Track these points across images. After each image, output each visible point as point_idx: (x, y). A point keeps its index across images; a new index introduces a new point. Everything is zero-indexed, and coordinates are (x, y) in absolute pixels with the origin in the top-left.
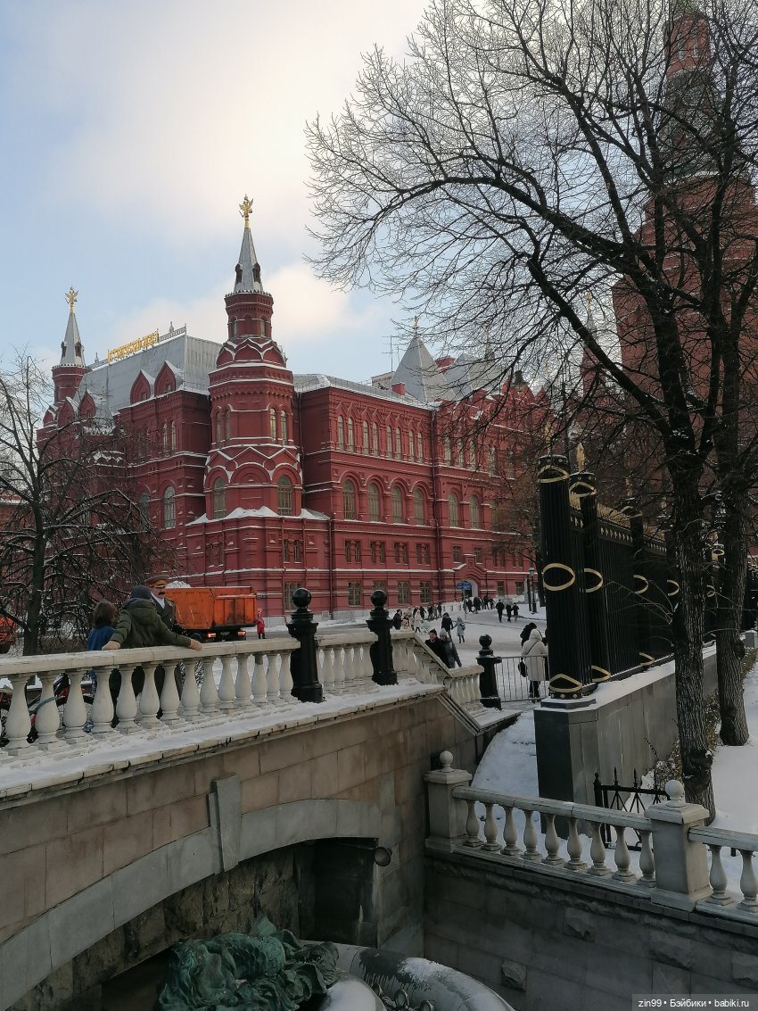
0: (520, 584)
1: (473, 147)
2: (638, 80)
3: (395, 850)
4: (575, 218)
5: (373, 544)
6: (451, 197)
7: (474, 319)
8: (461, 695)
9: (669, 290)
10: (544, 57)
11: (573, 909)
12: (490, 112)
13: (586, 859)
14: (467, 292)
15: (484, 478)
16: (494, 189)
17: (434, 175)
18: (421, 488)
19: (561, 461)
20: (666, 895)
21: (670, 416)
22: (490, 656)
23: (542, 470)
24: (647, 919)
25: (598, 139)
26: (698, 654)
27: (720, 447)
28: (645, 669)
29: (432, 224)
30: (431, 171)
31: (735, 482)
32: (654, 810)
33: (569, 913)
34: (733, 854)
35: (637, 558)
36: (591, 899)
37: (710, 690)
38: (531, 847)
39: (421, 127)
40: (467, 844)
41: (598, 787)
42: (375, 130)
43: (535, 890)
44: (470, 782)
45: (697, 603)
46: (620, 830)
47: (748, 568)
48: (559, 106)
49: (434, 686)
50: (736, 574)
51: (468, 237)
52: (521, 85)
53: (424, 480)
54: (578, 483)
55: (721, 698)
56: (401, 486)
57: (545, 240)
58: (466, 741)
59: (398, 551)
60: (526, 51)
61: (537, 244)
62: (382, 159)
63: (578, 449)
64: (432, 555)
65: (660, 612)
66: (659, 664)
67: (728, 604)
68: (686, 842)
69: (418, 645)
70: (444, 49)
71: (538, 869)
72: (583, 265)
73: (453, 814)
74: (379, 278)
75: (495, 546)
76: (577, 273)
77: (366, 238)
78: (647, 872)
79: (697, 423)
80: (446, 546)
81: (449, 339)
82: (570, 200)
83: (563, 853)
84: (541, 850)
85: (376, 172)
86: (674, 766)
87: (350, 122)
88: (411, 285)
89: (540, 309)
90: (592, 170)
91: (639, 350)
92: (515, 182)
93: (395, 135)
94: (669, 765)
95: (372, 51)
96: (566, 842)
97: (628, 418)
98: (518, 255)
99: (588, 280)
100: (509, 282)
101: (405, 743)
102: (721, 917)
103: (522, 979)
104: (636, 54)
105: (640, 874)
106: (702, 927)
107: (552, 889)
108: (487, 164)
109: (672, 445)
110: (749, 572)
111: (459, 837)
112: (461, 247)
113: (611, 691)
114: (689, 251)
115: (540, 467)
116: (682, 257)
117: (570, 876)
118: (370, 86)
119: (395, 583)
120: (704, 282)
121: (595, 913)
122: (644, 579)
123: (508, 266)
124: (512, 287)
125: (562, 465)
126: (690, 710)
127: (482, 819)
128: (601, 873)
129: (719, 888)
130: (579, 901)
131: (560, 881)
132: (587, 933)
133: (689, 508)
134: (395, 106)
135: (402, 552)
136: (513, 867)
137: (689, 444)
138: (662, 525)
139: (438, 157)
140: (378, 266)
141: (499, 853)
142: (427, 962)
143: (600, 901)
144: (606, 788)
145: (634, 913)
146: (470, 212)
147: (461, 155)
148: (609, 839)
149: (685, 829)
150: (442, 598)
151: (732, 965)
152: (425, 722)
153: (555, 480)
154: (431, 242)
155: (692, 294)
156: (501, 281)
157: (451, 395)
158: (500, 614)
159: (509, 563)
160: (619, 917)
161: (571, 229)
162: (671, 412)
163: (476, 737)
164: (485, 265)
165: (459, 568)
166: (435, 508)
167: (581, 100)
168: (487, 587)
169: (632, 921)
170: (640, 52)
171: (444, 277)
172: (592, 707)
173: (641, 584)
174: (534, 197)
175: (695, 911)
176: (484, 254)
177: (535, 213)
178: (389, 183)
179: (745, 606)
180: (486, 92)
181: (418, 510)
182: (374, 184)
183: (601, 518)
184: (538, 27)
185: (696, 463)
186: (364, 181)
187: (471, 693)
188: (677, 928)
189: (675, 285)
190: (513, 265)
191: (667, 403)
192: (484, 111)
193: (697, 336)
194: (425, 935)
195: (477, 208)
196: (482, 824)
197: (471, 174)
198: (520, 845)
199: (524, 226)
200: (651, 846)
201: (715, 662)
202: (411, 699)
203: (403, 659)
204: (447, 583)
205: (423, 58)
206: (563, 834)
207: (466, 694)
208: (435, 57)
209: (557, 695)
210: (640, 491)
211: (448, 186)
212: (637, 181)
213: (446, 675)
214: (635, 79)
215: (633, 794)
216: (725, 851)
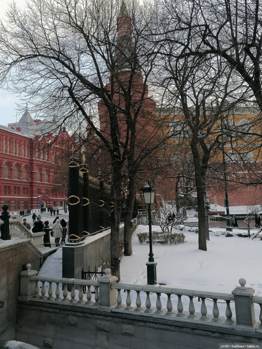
0: (62, 203)
1: (50, 45)
2: (107, 34)
3: (5, 302)
4: (85, 77)
5: (6, 187)
6: (40, 61)
7: (48, 107)
8: (36, 242)
9: (115, 106)
10: (76, 19)
11: (71, 316)
12: (56, 34)
13: (77, 298)
14: (46, 97)
15: (50, 165)
16: (57, 61)
17: (34, 52)
18: (26, 167)
19: (77, 160)
20: (103, 307)
21: (113, 147)
22: (48, 228)
23: (70, 163)
24: (96, 316)
25: (94, 51)
26: (118, 227)
27: (129, 159)
28: (102, 232)
29: (33, 70)
30: (33, 51)
31: (132, 170)
32: (101, 279)
33: (70, 318)
34: (125, 292)
35: (101, 194)
36: (77, 312)
37: (121, 238)
38: (58, 296)
39: (30, 34)
40: (34, 297)
41: (83, 273)
42: (12, 31)
43: (58, 311)
44: (37, 274)
45: (119, 209)
46: (89, 287)
47: (135, 198)
48: (81, 37)
49: (25, 240)
50: (131, 200)
51: (46, 77)
52: (68, 27)
53: (28, 164)
54: (82, 168)
55: (125, 240)
56: (18, 166)
57: (75, 82)
58: (37, 259)
59: (16, 190)
60: (70, 16)
61: (71, 84)
62: (14, 43)
63: (83, 156)
64: (29, 192)
65: (107, 212)
66: (106, 230)
67: (128, 210)
68: (110, 289)
69: (20, 225)
70: (40, 8)
71: (60, 303)
72: (88, 93)
73: (30, 287)
74: (11, 86)
75: (53, 189)
76: (85, 96)
77: (6, 71)
78: (97, 300)
79: (122, 150)
80: (35, 189)
81: (38, 113)
82: (84, 70)
83: (69, 297)
84: (61, 296)
85: (11, 47)
86: (108, 264)
87: (2, 27)
88: (24, 91)
89: (72, 107)
90: (91, 61)
91: (105, 125)
92: (64, 61)
93: (20, 35)
94: (107, 264)
95: (12, 2)
96: (71, 292)
97: (100, 147)
98: (65, 87)
99: (89, 99)
100: (61, 95)
101: (12, 262)
102: (119, 313)
103: (51, 343)
104: (107, 25)
105: (94, 301)
106: (113, 317)
107: (64, 310)
108: (55, 52)
109: (114, 157)
110: (136, 200)
111: (31, 295)
112: (44, 80)
113: (90, 239)
114: (122, 94)
115: (69, 162)
116: (120, 96)
117: (71, 305)
118: (10, 15)
119: (14, 202)
120: (126, 105)
121: (79, 316)
122: (103, 201)
123: (61, 89)
124: (62, 97)
125: (77, 161)
126: (114, 245)
127: (41, 287)
128: (82, 302)
129: (119, 303)
130: (73, 313)
131: (67, 307)
132: (75, 324)
133: (118, 178)
134: (20, 24)
135: (17, 190)
136: (50, 303)
137: (119, 157)
138: (109, 184)
139: (36, 46)
140: (11, 82)
141: (46, 299)
142: (15, 341)
143: (80, 312)
144: (86, 273)
145: (92, 315)
146: (47, 68)
147: (45, 47)
148: (85, 290)
149: (110, 284)
150: (32, 207)
151: (122, 328)
152: (21, 253)
153: (74, 166)
154: (32, 76)
155: (122, 108)
156: (58, 95)
157: (38, 133)
158: (51, 213)
159: (58, 195)
160: (86, 317)
161: (83, 81)
162: (114, 146)
163: (41, 258)
164: (53, 88)
165: (39, 197)
166: (31, 174)
167: (88, 37)
168: (49, 204)
169: (91, 318)
170: (108, 25)
171: (37, 90)
172: (83, 245)
173: (102, 203)
174: (72, 67)
175: (111, 312)
176: (52, 84)
177: (71, 73)
178: (17, 52)
179: (134, 211)
180: (55, 26)
181: (24, 175)
182: (10, 51)
183: (90, 180)
184: (74, 8)
185: (120, 164)
186: (7, 49)
187: (40, 242)
188: (105, 318)
189: (117, 104)
190: (62, 90)
191: (113, 143)
192: (54, 33)
193: (123, 122)
194: (16, 332)
195: (50, 67)
196: (40, 289)
197: (48, 55)
198: (54, 296)
199: (67, 76)
200: (99, 291)
201: (124, 229)
202: (16, 245)
203: (13, 230)
204: (34, 202)
205: (32, 9)
206: (70, 290)
207: (38, 242)
208: (36, 10)
209: (71, 242)
210: (103, 172)
211: (40, 57)
212: (106, 67)
213: (30, 236)
214: (106, 34)
215: (95, 274)
216: (122, 291)
